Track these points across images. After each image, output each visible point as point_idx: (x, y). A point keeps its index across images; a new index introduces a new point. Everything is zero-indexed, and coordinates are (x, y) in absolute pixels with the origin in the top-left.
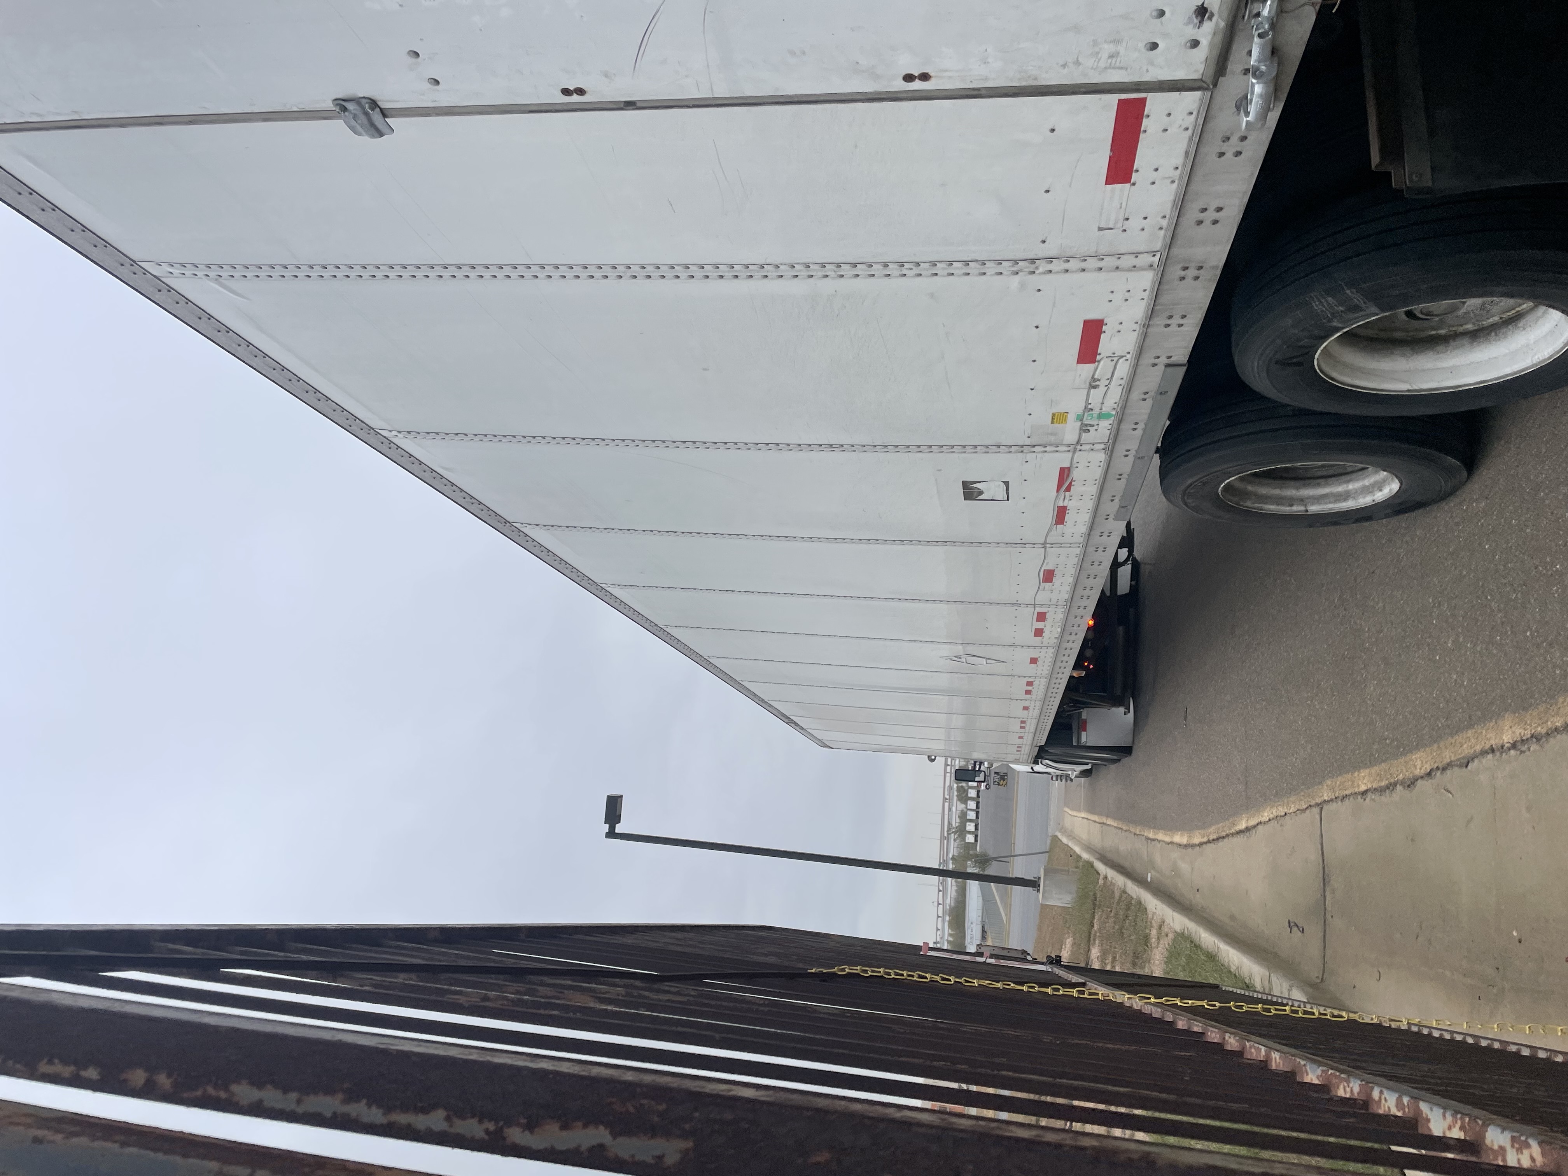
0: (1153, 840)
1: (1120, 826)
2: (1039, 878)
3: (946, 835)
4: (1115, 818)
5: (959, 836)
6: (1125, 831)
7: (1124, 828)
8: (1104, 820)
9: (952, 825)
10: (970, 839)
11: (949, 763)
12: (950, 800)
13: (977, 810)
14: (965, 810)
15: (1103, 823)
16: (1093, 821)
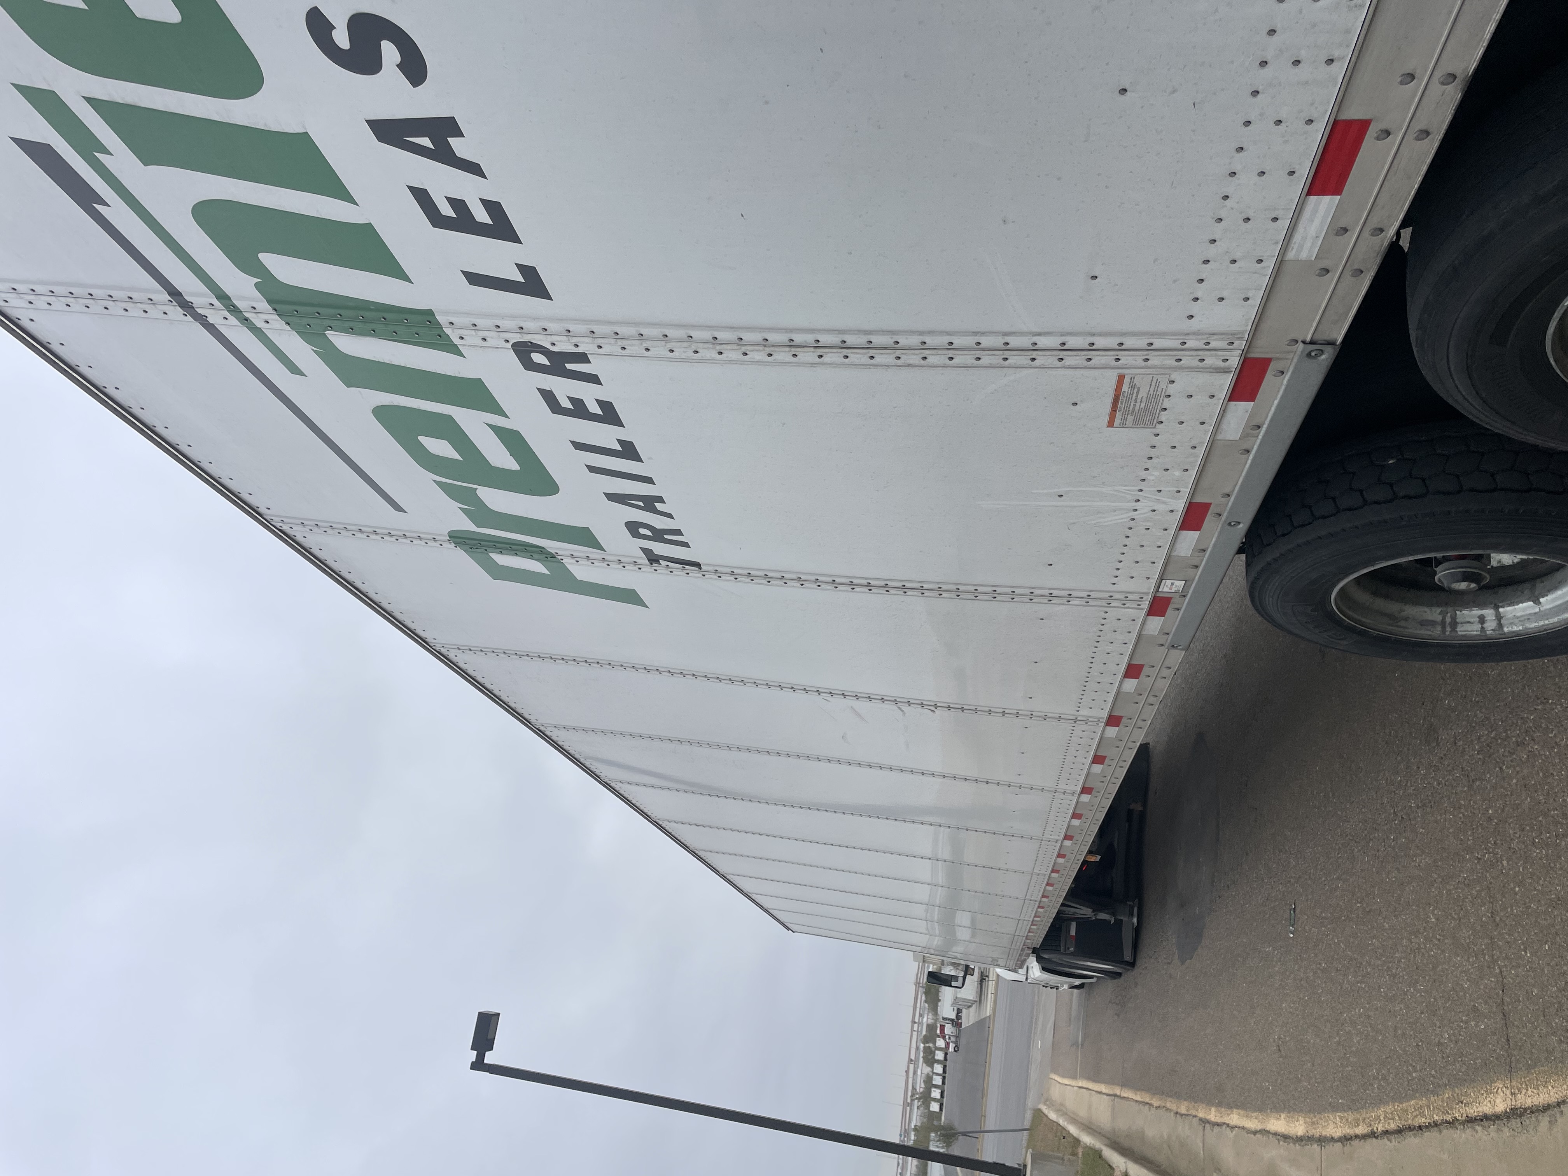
0: (1215, 1124)
1: (1147, 1100)
2: (1025, 1166)
3: (909, 1101)
4: (1136, 1088)
5: (923, 1103)
6: (1156, 1107)
7: (1156, 1103)
8: (1117, 1091)
9: (916, 1090)
10: (935, 1107)
11: (917, 1020)
12: (916, 1061)
13: (944, 1075)
14: (931, 1074)
15: (1115, 1095)
16: (1096, 1092)
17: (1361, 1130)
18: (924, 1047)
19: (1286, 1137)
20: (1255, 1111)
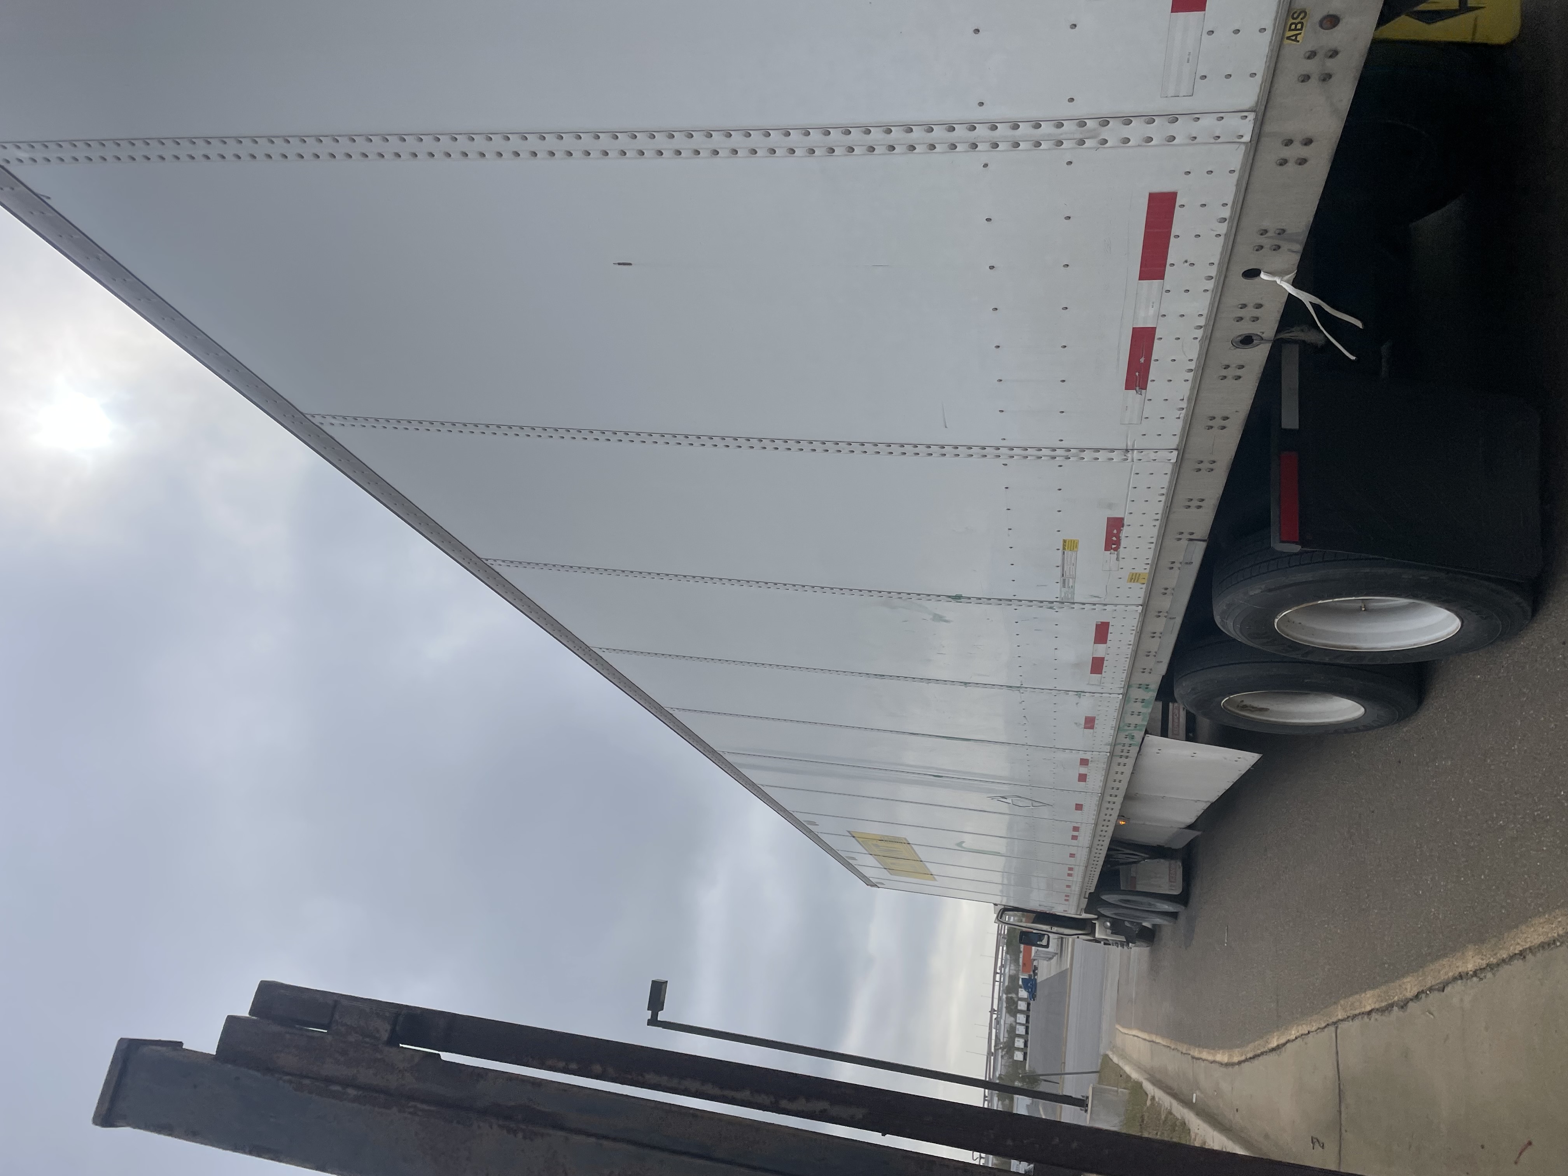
0: (1198, 1059)
2: (1087, 1098)
5: (1007, 1053)
8: (1153, 1038)
9: (999, 1039)
10: (1019, 1056)
12: (999, 1012)
13: (1027, 1025)
14: (1014, 1024)
16: (1143, 1039)
18: (1007, 998)
19: (1222, 1064)
20: (1212, 1049)
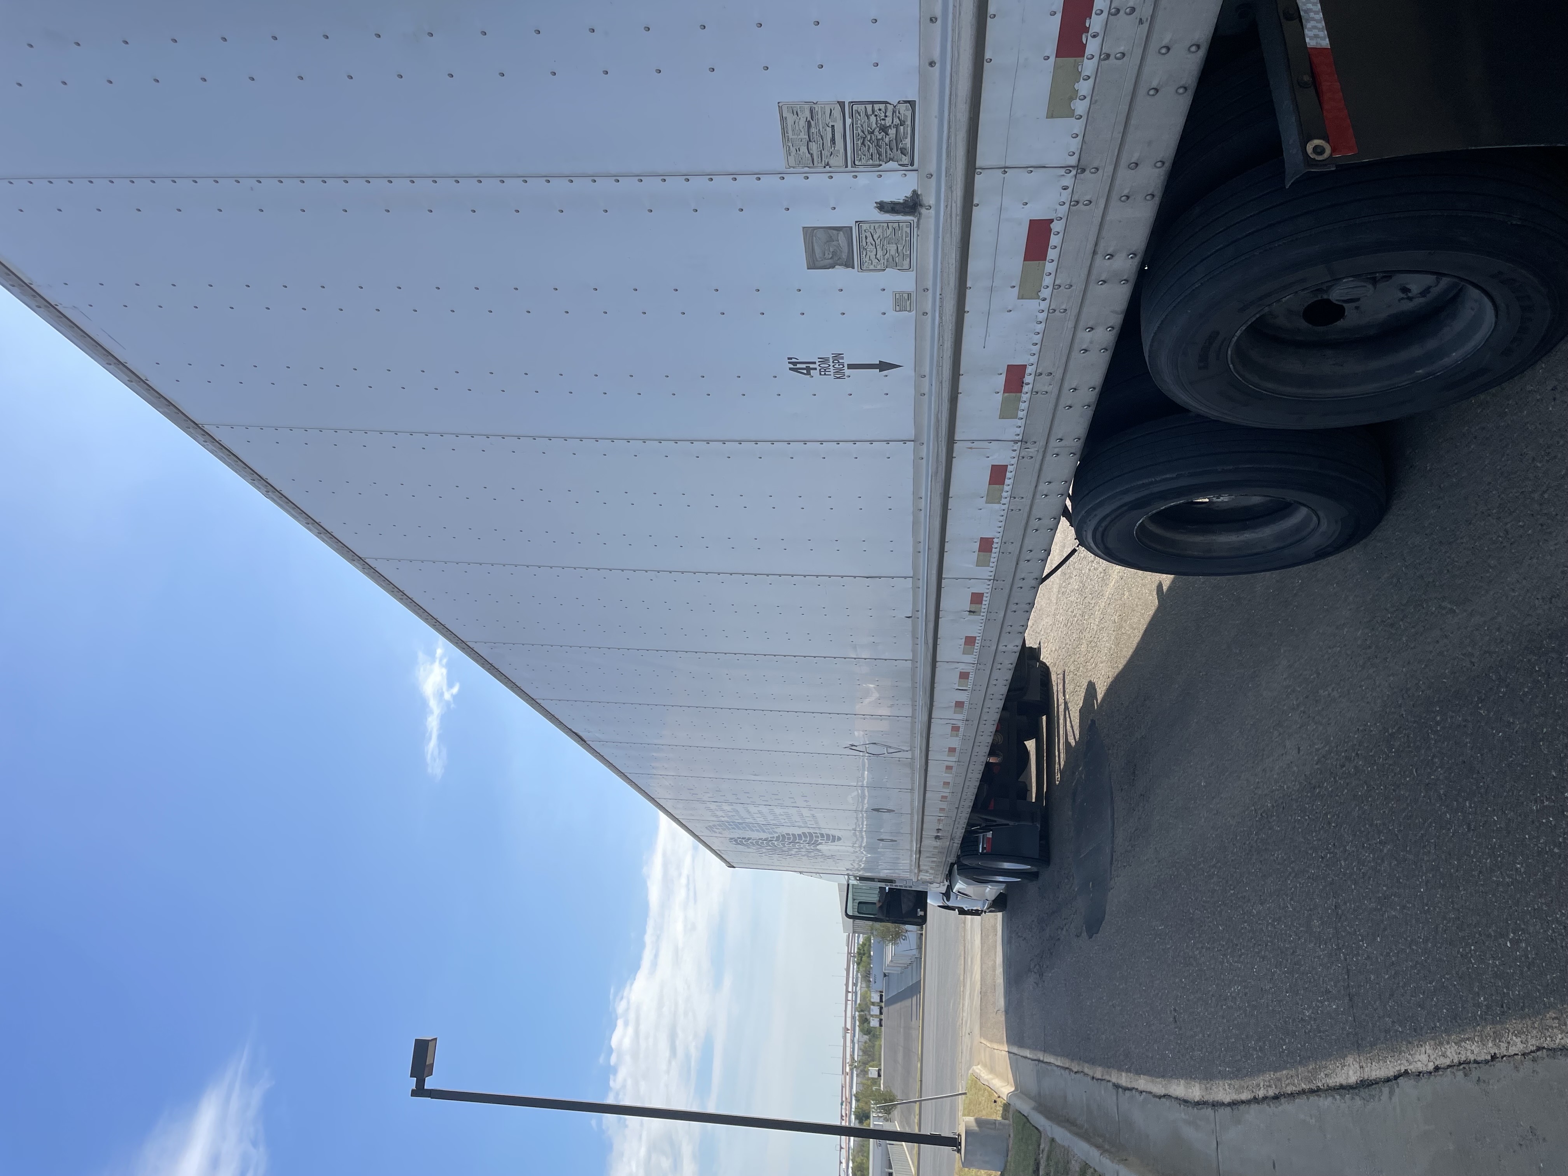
0: (1126, 1089)
1: (1067, 1066)
2: (959, 1135)
3: (848, 1070)
4: (1057, 1054)
5: (862, 1071)
6: (1076, 1072)
7: (1074, 1068)
8: (1041, 1056)
10: (873, 1073)
11: (850, 990)
12: (852, 1030)
15: (1039, 1061)
16: (1021, 1056)
17: (1245, 1096)
18: (860, 1016)
19: (1186, 1101)
20: (1158, 1077)
